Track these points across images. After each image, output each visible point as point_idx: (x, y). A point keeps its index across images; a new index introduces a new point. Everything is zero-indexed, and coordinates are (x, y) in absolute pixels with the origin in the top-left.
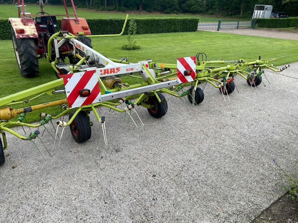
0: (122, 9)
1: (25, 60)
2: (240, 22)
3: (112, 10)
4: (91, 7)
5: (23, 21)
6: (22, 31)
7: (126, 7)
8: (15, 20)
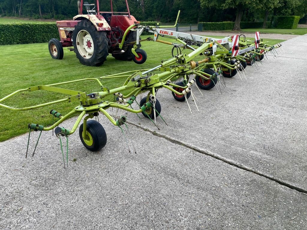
2: (192, 27)
3: (48, 19)
4: (21, 15)
5: (97, 17)
6: (102, 24)
7: (64, 15)
8: (92, 15)
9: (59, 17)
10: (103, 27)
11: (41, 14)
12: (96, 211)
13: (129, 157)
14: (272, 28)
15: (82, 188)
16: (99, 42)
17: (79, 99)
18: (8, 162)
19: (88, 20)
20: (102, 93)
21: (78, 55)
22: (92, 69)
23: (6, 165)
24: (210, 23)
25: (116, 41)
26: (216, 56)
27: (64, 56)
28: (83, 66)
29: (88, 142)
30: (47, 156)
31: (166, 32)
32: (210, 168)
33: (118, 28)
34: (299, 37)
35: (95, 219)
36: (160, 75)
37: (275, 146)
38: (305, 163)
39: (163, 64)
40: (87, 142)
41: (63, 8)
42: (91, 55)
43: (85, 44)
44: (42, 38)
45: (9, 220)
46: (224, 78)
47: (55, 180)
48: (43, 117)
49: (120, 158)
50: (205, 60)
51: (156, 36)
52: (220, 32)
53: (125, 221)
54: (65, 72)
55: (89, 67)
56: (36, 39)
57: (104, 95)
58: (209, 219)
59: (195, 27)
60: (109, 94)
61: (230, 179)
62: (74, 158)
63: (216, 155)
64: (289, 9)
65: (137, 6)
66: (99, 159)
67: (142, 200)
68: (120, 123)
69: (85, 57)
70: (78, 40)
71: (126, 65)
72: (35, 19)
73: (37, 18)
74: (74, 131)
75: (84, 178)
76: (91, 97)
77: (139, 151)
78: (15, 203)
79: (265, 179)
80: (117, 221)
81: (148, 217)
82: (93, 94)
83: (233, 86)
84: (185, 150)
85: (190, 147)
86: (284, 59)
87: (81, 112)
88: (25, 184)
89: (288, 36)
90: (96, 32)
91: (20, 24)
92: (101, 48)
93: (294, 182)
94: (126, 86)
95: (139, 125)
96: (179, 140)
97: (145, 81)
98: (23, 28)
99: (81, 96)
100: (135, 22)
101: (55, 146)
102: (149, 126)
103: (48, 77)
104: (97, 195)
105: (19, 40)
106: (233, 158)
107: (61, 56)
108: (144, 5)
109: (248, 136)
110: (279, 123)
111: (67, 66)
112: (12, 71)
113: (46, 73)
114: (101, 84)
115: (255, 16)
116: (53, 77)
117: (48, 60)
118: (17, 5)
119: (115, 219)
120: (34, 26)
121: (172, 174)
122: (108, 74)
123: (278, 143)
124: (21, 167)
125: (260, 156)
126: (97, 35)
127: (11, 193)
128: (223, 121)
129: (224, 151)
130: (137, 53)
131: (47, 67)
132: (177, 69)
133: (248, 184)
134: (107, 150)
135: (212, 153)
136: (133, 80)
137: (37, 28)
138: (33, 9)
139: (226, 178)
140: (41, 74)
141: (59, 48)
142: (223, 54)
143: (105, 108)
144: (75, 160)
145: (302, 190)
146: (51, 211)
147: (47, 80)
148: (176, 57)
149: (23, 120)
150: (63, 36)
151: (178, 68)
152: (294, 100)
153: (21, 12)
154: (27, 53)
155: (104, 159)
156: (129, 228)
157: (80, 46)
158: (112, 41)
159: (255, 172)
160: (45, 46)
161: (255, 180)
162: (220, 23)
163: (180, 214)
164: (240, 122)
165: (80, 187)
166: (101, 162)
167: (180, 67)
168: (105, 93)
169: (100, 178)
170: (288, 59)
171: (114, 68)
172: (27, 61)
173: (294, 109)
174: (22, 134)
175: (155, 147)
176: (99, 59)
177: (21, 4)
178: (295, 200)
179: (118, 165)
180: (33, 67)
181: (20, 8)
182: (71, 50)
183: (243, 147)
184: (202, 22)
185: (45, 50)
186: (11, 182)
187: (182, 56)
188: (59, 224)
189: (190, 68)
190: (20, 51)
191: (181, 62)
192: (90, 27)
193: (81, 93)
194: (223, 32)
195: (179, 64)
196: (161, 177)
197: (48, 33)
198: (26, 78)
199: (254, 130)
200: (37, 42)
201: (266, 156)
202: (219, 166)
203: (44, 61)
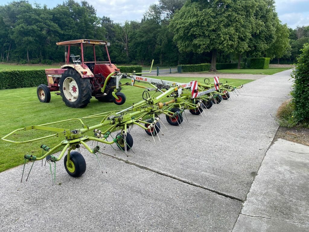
0: (47, 61)
1: (86, 93)
2: (171, 69)
3: (36, 63)
4: (9, 60)
5: (82, 66)
6: (86, 73)
7: (51, 60)
8: (77, 65)
9: (46, 61)
10: (87, 75)
11: (28, 59)
12: (76, 218)
13: (104, 181)
14: (246, 69)
15: (65, 203)
16: (83, 87)
17: (65, 134)
18: (5, 187)
19: (74, 69)
20: (83, 130)
21: (64, 99)
22: (76, 111)
23: (4, 190)
24: (189, 65)
25: (99, 86)
26: (182, 97)
27: (51, 99)
28: (69, 108)
29: (71, 169)
30: (37, 182)
31: (141, 78)
32: (167, 185)
33: (100, 75)
34: (268, 77)
35: (75, 223)
36: (131, 114)
37: (222, 168)
38: (242, 179)
39: (134, 106)
40: (69, 169)
41: (50, 53)
42: (76, 98)
43: (71, 88)
44: (30, 83)
45: (9, 227)
46: (192, 116)
47: (44, 199)
48: (33, 152)
49: (97, 181)
50: (171, 101)
51: (133, 81)
52: (198, 74)
53: (97, 223)
54: (52, 114)
55: (74, 109)
56: (24, 84)
57: (84, 131)
58: (160, 219)
59: (175, 69)
60: (88, 130)
61: (181, 193)
62: (60, 182)
63: (174, 176)
64: (259, 52)
65: (121, 51)
66: (80, 183)
67: (112, 209)
68: (95, 151)
69: (71, 100)
70: (64, 85)
71: (108, 106)
72: (23, 64)
73: (24, 63)
74: (61, 159)
75: (67, 196)
76: (74, 133)
77: (113, 176)
78: (13, 215)
79: (208, 191)
80: (92, 223)
81: (115, 220)
82: (76, 131)
83: (198, 122)
84: (150, 173)
85: (154, 171)
86: (248, 97)
87: (66, 144)
88: (20, 202)
89: (258, 76)
90: (81, 79)
91: (9, 71)
92: (85, 93)
93: (230, 192)
94: (102, 124)
95: (115, 156)
96: (146, 166)
97: (118, 120)
98: (13, 74)
99: (66, 132)
100: (115, 70)
101: (43, 174)
102: (123, 156)
103: (36, 119)
104: (77, 208)
105: (7, 85)
106: (187, 178)
107: (48, 99)
108: (128, 49)
109: (203, 161)
110: (229, 151)
111: (54, 108)
112: (3, 115)
113: (35, 115)
114: (83, 123)
115: (231, 58)
116: (41, 119)
117: (36, 104)
118: (5, 52)
119: (90, 222)
120: (23, 72)
121: (137, 191)
122: (91, 115)
123: (225, 166)
124: (16, 191)
125: (209, 175)
126: (81, 82)
127: (10, 209)
128: (185, 150)
129: (181, 173)
130: (117, 96)
131: (36, 110)
132: (146, 109)
133: (194, 196)
134: (86, 175)
135: (171, 175)
136: (109, 119)
137: (26, 74)
138: (21, 55)
139: (178, 192)
140: (30, 116)
141: (47, 93)
142: (188, 96)
143: (84, 141)
144: (60, 184)
145: (234, 197)
146: (41, 219)
147: (36, 122)
148: (145, 100)
149: (16, 155)
150: (51, 82)
151: (148, 108)
152: (247, 132)
153: (9, 57)
154: (16, 98)
155: (83, 183)
156: (100, 227)
157: (66, 90)
158: (95, 86)
159: (201, 187)
160: (33, 90)
161: (200, 193)
162: (198, 65)
163: (140, 217)
164: (198, 150)
165: (64, 202)
166: (81, 184)
167: (149, 107)
168: (86, 129)
169: (80, 196)
170: (252, 97)
171: (97, 109)
172: (17, 105)
173: (245, 139)
174: (16, 166)
175: (126, 172)
176: (83, 102)
177: (9, 51)
178: (227, 205)
179: (94, 187)
180: (22, 111)
181: (8, 54)
182: (58, 94)
183: (197, 169)
184: (181, 65)
185: (33, 94)
186: (9, 201)
187: (151, 99)
188: (47, 227)
189: (157, 108)
190: (9, 96)
191: (150, 103)
192: (75, 75)
193: (67, 130)
194: (200, 73)
195: (149, 105)
196: (128, 193)
197: (36, 78)
198: (16, 120)
199: (208, 157)
200: (25, 87)
201: (213, 175)
202: (175, 184)
203: (32, 104)
